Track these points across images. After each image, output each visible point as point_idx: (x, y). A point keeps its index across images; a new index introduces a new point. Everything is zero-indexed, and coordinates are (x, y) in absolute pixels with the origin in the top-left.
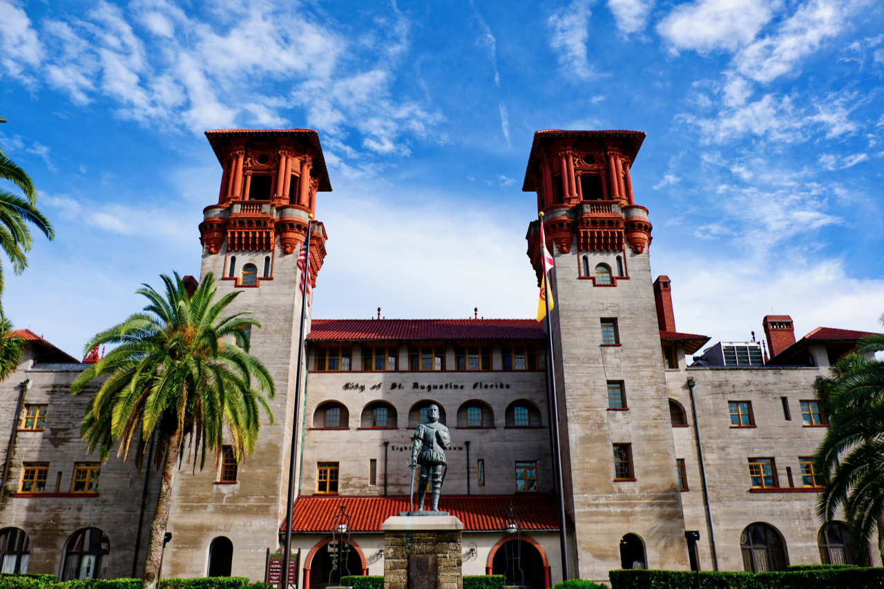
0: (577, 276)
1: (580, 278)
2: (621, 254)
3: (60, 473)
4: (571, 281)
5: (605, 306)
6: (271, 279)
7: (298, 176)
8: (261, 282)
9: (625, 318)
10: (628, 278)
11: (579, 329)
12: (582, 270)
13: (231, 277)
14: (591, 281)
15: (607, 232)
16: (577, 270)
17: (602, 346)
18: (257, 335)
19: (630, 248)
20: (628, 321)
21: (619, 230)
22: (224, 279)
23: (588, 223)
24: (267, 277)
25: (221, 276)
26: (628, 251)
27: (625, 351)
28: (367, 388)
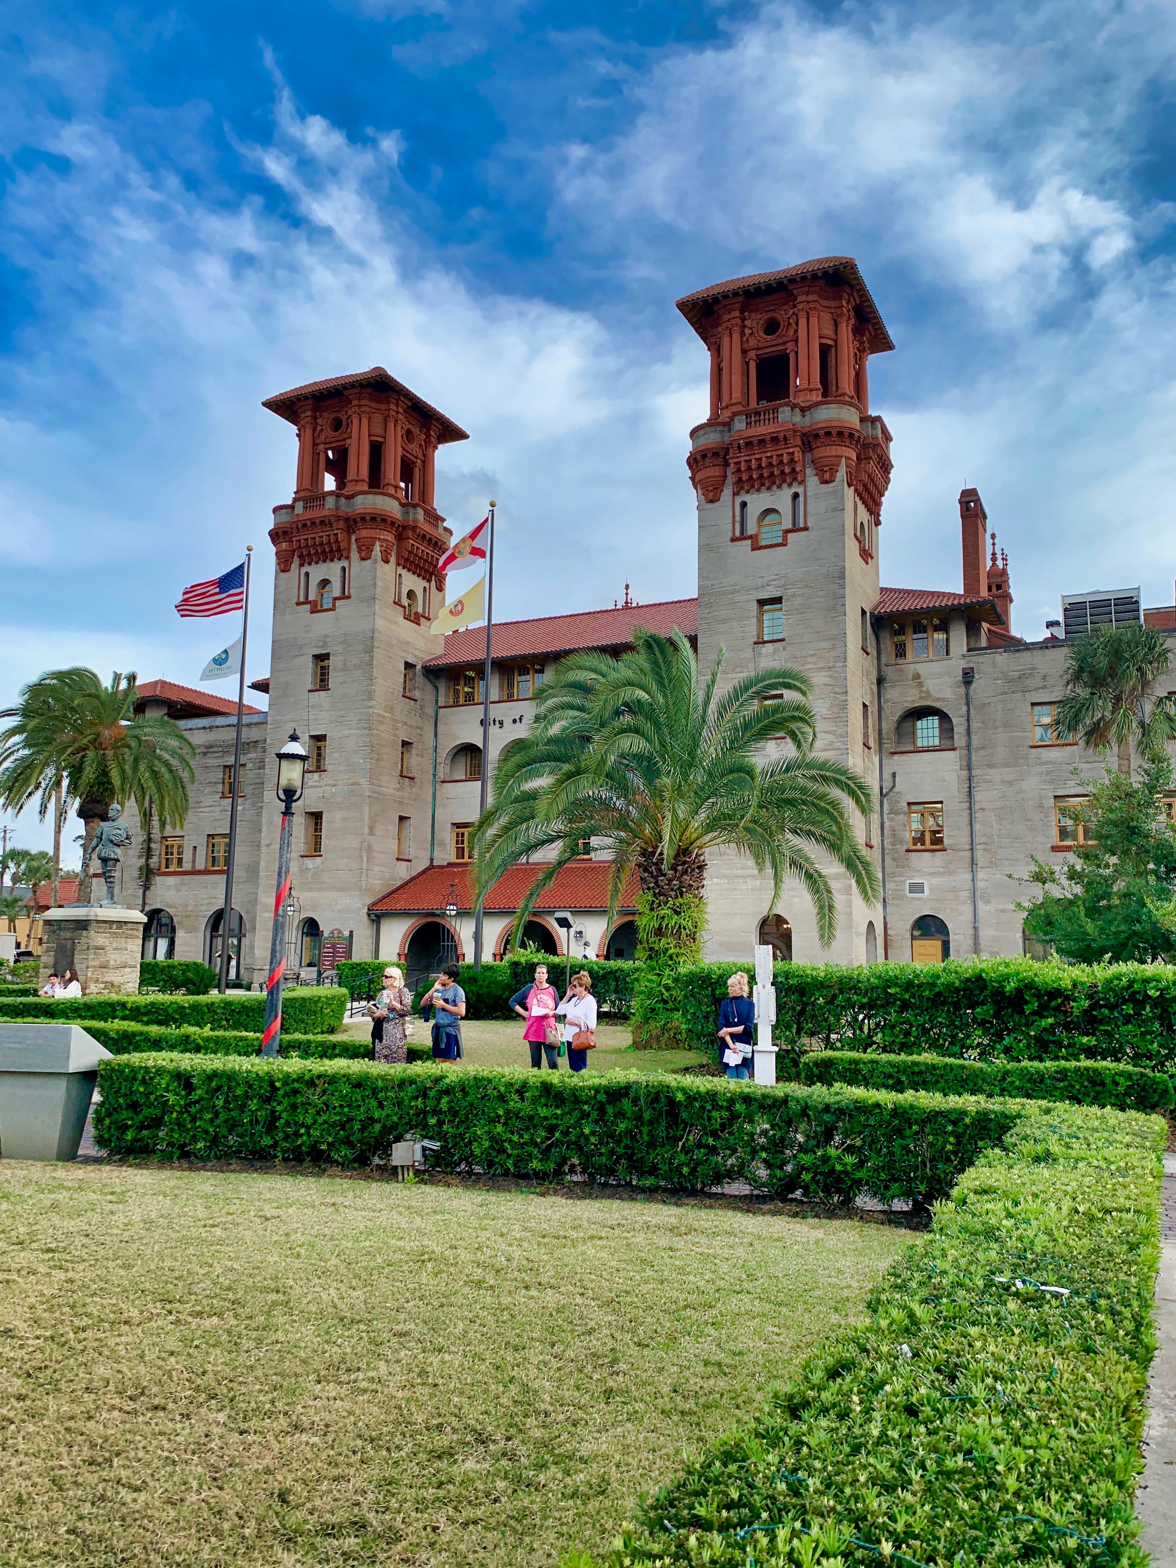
0: (730, 535)
1: (733, 540)
2: (800, 490)
3: (195, 847)
4: (719, 547)
5: (765, 580)
6: (349, 597)
7: (381, 439)
8: (338, 603)
9: (794, 595)
10: (806, 529)
11: (724, 621)
12: (738, 526)
13: (306, 602)
14: (749, 542)
15: (771, 457)
16: (730, 526)
17: (755, 643)
18: (336, 674)
19: (816, 475)
20: (798, 601)
21: (791, 450)
22: (298, 604)
23: (739, 447)
24: (344, 596)
25: (296, 600)
26: (812, 481)
27: (789, 648)
28: (507, 722)
